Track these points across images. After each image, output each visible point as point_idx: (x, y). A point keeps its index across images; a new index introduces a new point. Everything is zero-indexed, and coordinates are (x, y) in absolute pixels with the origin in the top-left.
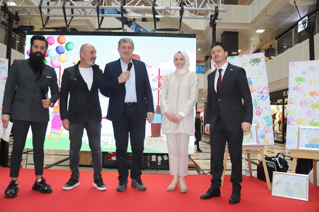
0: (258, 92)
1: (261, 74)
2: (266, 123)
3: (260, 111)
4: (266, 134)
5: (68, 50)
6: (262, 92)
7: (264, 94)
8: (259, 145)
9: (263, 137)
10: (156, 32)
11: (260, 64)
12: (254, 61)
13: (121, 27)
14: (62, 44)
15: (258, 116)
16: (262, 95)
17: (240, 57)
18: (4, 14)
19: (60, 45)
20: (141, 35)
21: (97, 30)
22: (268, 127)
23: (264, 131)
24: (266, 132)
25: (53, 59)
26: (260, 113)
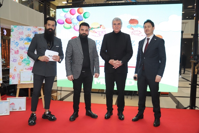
5: (85, 18)
14: (81, 14)
19: (79, 15)
20: (138, 4)
21: (106, 2)
25: (75, 25)
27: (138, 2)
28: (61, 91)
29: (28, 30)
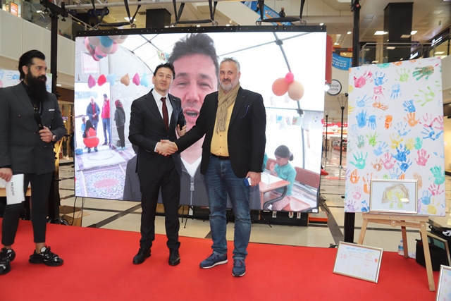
0: (425, 125)
1: (432, 94)
2: (434, 179)
3: (426, 157)
4: (432, 197)
6: (430, 126)
7: (435, 130)
8: (419, 214)
9: (427, 201)
10: (264, 24)
11: (431, 76)
12: (420, 72)
13: (210, 18)
15: (421, 166)
16: (431, 131)
17: (397, 64)
18: (45, 8)
20: (239, 31)
21: (174, 25)
22: (437, 186)
23: (430, 192)
24: (433, 194)
26: (425, 161)
27: (239, 26)
28: (83, 208)
29: (14, 79)
